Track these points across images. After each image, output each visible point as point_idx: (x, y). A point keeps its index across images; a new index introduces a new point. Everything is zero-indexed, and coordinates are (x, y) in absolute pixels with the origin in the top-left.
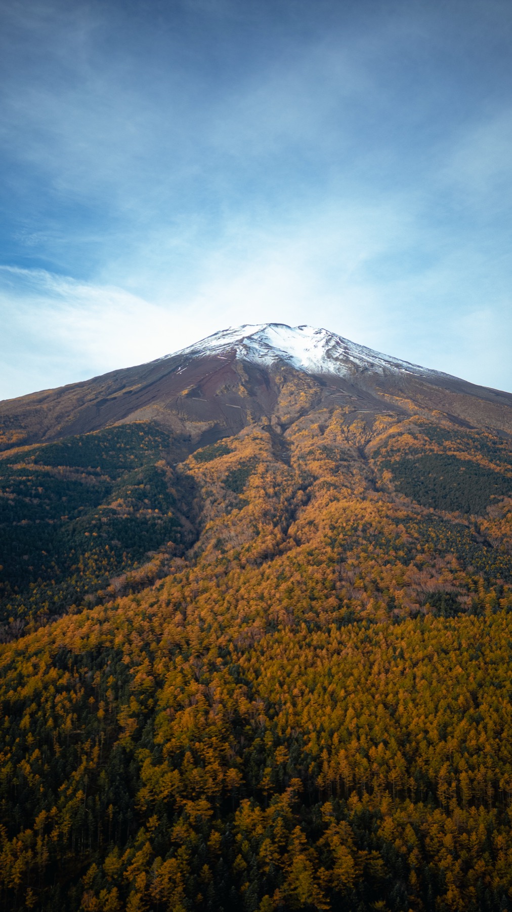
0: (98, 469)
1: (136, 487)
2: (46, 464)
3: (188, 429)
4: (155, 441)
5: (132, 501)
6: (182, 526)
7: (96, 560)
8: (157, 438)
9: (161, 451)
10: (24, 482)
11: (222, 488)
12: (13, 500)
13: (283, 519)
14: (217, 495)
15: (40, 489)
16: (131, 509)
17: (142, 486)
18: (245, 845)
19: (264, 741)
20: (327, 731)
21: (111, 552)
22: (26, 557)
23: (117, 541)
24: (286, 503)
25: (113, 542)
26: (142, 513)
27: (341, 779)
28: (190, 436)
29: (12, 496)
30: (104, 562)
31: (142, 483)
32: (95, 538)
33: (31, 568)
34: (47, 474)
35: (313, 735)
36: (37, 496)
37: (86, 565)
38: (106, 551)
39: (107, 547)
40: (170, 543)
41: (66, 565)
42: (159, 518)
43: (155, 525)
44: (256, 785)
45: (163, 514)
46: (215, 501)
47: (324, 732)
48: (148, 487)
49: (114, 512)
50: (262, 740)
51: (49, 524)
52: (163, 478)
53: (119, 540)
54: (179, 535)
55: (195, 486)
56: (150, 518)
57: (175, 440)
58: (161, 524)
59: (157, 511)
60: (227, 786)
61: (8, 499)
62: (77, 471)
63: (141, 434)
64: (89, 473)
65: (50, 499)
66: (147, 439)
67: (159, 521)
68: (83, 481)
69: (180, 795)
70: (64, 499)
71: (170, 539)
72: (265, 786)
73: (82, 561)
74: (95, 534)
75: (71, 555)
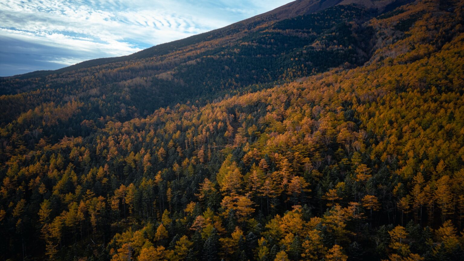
0: (311, 30)
1: (330, 34)
2: (279, 29)
3: (376, 5)
4: (351, 13)
5: (325, 42)
6: (357, 54)
7: (294, 72)
8: (352, 12)
9: (354, 18)
10: (264, 38)
11: (393, 30)
12: (255, 46)
13: (439, 41)
14: (387, 34)
15: (272, 40)
16: (324, 46)
17: (334, 34)
18: (263, 252)
19: (351, 161)
20: (430, 159)
21: (305, 68)
22: (253, 71)
23: (310, 62)
24: (444, 33)
25: (307, 63)
26: (331, 48)
27: (436, 204)
28: (377, 9)
29: (256, 44)
30: (298, 73)
31: (334, 32)
32: (296, 61)
33: (255, 76)
34: (279, 33)
35: (411, 161)
36: (270, 44)
37: (287, 75)
38: (301, 68)
39: (303, 65)
40: (347, 63)
41: (276, 76)
42: (343, 50)
43: (338, 53)
44: (322, 195)
45: (345, 47)
46: (385, 37)
47: (428, 159)
48: (338, 33)
49: (313, 48)
50: (350, 160)
51: (273, 57)
52: (349, 29)
53: (311, 62)
54: (354, 59)
55: (373, 32)
56: (335, 50)
57: (366, 12)
58: (342, 53)
59: (341, 46)
60: (288, 191)
61: (253, 46)
62: (297, 31)
63: (342, 10)
64: (304, 32)
65: (278, 45)
66: (346, 12)
67: (341, 51)
68: (300, 36)
69: (237, 191)
70: (286, 45)
71: (347, 61)
72: (330, 197)
73: (285, 73)
74: (297, 59)
75: (280, 70)
